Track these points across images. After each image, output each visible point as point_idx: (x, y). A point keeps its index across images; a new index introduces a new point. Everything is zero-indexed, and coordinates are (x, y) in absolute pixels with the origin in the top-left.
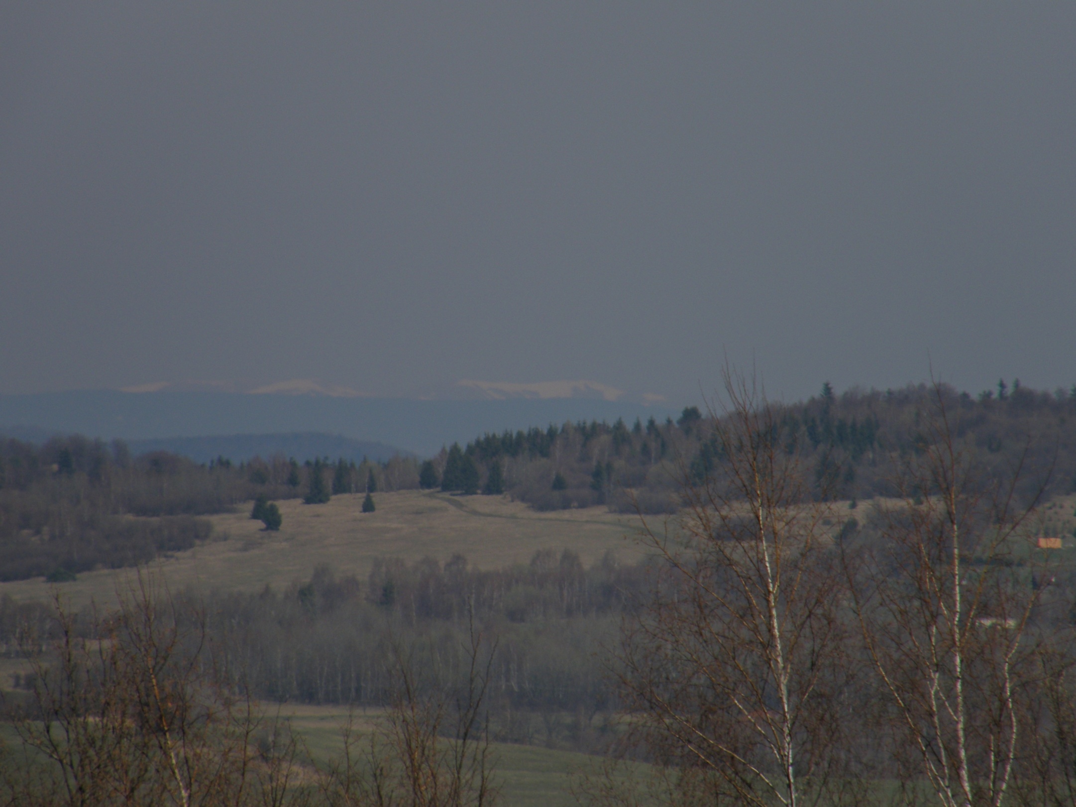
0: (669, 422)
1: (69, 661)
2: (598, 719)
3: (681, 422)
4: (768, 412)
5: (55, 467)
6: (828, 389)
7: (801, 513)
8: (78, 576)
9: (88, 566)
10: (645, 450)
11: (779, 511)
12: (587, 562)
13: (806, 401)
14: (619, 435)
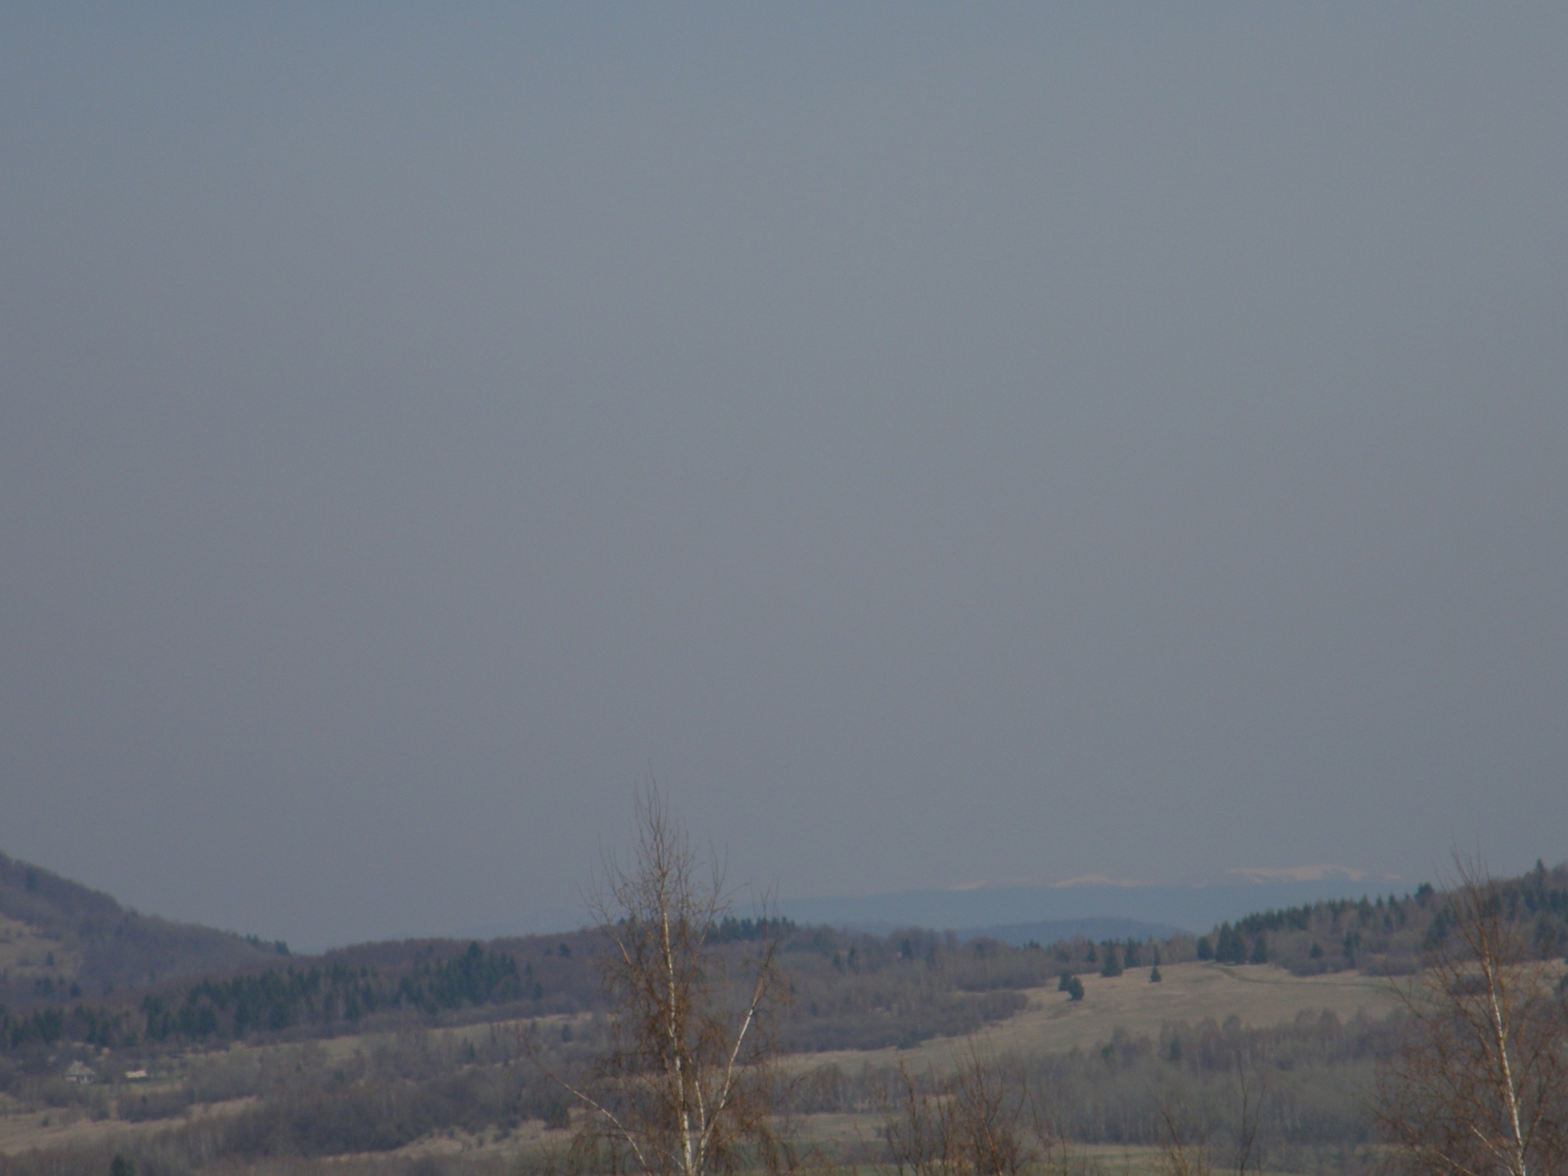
0: (1407, 897)
1: (914, 1114)
2: (1360, 1150)
3: (1417, 897)
4: (1492, 885)
5: (900, 954)
6: (1540, 865)
7: (1526, 970)
8: (922, 1043)
9: (929, 1035)
10: (1388, 921)
11: (1505, 968)
12: (1344, 1019)
13: (1522, 874)
14: (1364, 910)
